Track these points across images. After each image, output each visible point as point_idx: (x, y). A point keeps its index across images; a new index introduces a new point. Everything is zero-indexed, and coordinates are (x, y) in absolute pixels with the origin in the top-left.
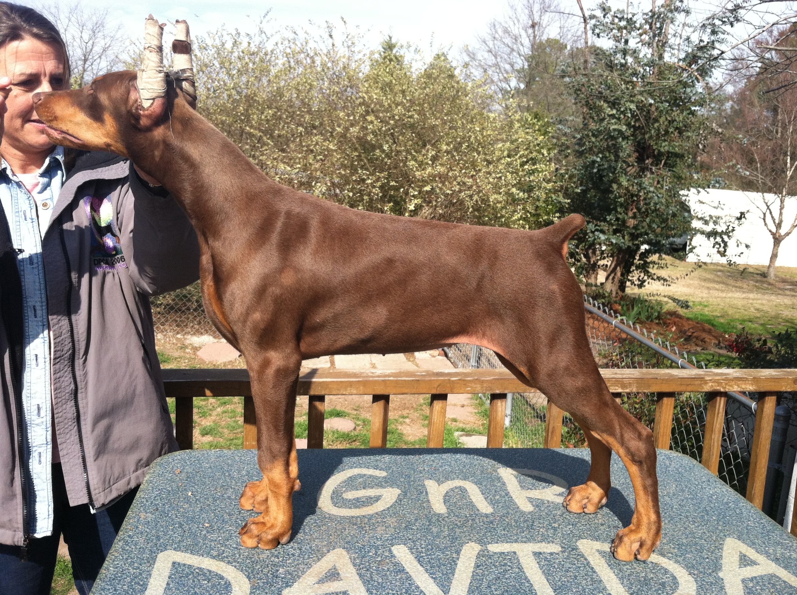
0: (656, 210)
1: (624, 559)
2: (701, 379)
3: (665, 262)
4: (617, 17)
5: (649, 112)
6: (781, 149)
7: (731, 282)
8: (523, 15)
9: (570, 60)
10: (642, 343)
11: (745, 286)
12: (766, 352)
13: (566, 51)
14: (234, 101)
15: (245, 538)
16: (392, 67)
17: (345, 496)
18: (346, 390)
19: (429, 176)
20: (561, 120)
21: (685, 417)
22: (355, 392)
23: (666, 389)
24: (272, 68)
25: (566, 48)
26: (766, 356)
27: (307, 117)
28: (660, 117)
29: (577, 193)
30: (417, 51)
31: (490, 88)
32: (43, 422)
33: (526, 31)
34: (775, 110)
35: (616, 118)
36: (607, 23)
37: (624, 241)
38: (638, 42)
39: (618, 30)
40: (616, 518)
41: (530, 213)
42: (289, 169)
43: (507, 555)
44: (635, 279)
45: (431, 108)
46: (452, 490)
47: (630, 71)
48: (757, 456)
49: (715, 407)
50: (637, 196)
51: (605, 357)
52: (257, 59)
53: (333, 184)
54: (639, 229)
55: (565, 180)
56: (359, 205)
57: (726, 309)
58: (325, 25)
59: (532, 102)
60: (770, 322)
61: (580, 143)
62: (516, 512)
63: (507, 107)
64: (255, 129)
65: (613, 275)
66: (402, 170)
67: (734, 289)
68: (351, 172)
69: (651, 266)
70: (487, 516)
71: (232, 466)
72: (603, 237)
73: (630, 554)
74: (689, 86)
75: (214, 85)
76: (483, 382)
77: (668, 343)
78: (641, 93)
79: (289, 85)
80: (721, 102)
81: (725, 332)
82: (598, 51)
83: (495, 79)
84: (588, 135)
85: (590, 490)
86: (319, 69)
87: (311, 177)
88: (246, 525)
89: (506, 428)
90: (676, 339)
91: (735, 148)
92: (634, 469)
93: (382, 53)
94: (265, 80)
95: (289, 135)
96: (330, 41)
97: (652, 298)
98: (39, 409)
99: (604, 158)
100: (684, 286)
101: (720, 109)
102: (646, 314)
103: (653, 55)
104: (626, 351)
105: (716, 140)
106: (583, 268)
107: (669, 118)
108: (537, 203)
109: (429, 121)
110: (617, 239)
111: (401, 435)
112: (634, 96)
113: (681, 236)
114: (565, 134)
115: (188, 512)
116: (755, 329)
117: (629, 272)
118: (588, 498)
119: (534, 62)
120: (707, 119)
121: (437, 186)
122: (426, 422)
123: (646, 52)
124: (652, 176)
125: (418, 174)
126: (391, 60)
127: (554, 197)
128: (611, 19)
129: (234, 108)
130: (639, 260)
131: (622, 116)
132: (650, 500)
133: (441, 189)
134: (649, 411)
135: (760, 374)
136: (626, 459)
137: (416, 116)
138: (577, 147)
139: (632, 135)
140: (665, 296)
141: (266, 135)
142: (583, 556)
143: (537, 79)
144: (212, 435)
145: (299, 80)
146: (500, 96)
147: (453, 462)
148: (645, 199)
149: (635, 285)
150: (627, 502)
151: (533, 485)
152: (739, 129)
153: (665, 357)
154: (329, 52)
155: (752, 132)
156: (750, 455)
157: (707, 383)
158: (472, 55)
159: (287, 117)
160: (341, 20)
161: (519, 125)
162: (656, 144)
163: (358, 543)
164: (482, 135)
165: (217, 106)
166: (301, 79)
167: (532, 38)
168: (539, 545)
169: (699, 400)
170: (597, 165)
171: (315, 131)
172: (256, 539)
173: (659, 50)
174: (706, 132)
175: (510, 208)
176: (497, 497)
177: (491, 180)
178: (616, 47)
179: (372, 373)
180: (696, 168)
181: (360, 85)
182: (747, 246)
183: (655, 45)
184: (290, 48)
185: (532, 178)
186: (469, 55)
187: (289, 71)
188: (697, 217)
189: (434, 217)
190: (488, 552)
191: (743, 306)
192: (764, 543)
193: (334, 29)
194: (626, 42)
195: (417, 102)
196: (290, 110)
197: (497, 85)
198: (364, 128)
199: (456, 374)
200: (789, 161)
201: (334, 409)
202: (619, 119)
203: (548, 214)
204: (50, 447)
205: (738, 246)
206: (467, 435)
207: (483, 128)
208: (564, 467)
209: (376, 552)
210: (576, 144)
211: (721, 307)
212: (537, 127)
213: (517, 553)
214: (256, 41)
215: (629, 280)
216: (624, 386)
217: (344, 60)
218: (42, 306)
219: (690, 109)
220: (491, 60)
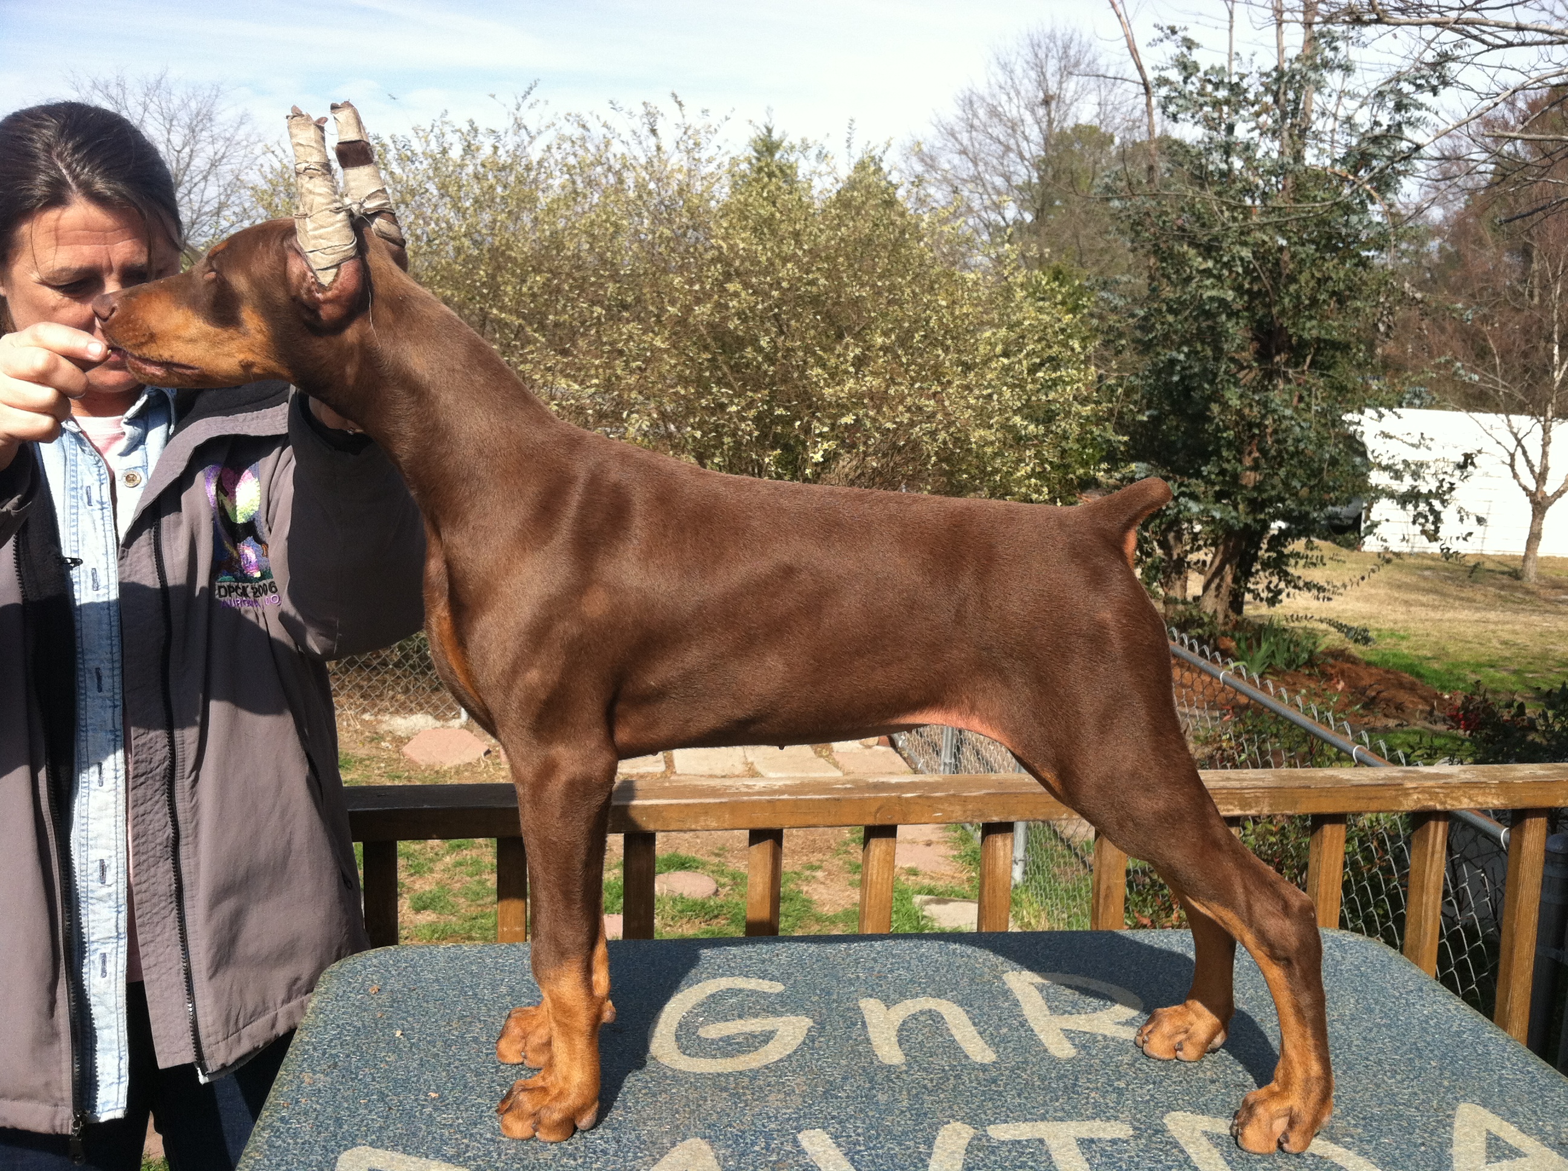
0: (1297, 453)
1: (1258, 1150)
2: (1396, 786)
3: (1319, 554)
4: (1210, 81)
5: (1277, 263)
6: (1540, 328)
7: (1452, 589)
8: (1026, 81)
9: (1119, 167)
10: (1278, 714)
11: (1479, 597)
12: (1523, 728)
13: (1112, 147)
14: (468, 259)
15: (509, 1119)
16: (772, 188)
17: (702, 1033)
18: (697, 822)
19: (851, 395)
20: (1105, 283)
21: (1369, 859)
22: (714, 824)
23: (1327, 807)
24: (540, 194)
25: (1112, 142)
26: (1525, 736)
27: (611, 287)
28: (1300, 272)
29: (1141, 422)
30: (821, 156)
31: (966, 222)
32: (110, 895)
33: (1033, 112)
34: (1526, 253)
35: (1214, 276)
36: (1191, 93)
37: (1238, 515)
38: (1253, 129)
39: (1214, 107)
40: (1239, 1068)
41: (1051, 463)
42: (577, 387)
43: (1027, 1146)
44: (1261, 587)
45: (851, 265)
46: (914, 1017)
47: (1239, 185)
48: (1512, 936)
49: (1427, 841)
50: (1259, 425)
51: (1206, 742)
52: (512, 179)
53: (663, 415)
54: (1266, 491)
55: (1118, 398)
56: (714, 455)
57: (1443, 642)
58: (641, 110)
59: (1048, 250)
60: (1532, 668)
61: (1145, 325)
62: (1042, 1059)
63: (999, 260)
64: (510, 312)
65: (1217, 581)
66: (797, 387)
67: (1457, 603)
68: (697, 392)
69: (1292, 561)
70: (984, 1068)
71: (478, 975)
72: (1195, 507)
73: (1270, 1140)
74: (1354, 212)
75: (428, 229)
76: (966, 800)
77: (1330, 715)
78: (1262, 227)
79: (574, 227)
80: (1420, 240)
81: (1443, 688)
82: (1175, 148)
83: (976, 204)
84: (1159, 311)
85: (1192, 1017)
86: (632, 194)
87: (621, 403)
88: (510, 1093)
89: (1016, 887)
90: (1346, 705)
91: (1450, 329)
92: (1276, 973)
93: (754, 161)
94: (526, 218)
95: (576, 323)
96: (652, 141)
97: (1296, 624)
98: (103, 868)
99: (1193, 353)
100: (1358, 599)
101: (1417, 252)
102: (1286, 655)
103: (1281, 153)
104: (1248, 732)
105: (1412, 313)
106: (1157, 569)
107: (1318, 275)
108: (1064, 444)
109: (848, 290)
110: (1223, 512)
111: (808, 903)
112: (1248, 233)
113: (1348, 502)
114: (1115, 310)
115: (396, 1068)
116: (1502, 680)
117: (1248, 574)
118: (1186, 1032)
119: (1050, 169)
120: (1393, 273)
121: (867, 415)
122: (857, 877)
123: (1269, 148)
124: (1288, 387)
125: (827, 391)
126: (770, 175)
127: (1096, 431)
128: (1198, 85)
129: (469, 274)
130: (1267, 551)
131: (1226, 272)
132: (1309, 1032)
133: (874, 420)
134: (1298, 847)
135: (1512, 774)
136: (1259, 954)
137: (822, 281)
138: (1138, 334)
139: (1247, 309)
140: (1321, 621)
141: (531, 324)
142: (1176, 1145)
143: (1057, 203)
144: (435, 909)
145: (593, 216)
146: (985, 237)
147: (914, 962)
148: (1275, 432)
149: (1261, 600)
150: (1262, 1035)
151: (1074, 1004)
152: (1456, 291)
153: (1325, 741)
154: (650, 162)
155: (1481, 295)
156: (1500, 931)
157: (1409, 794)
158: (928, 161)
159: (571, 287)
160: (672, 101)
161: (1024, 293)
162: (1294, 324)
163: (731, 1126)
164: (952, 314)
165: (434, 269)
166: (598, 216)
167: (1044, 125)
168: (1088, 1124)
169: (1395, 824)
170: (1178, 368)
171: (625, 314)
172: (530, 1122)
173: (1294, 143)
174: (1391, 299)
175: (1011, 455)
176: (1005, 1030)
177: (972, 401)
178: (1211, 139)
179: (748, 786)
180: (1374, 369)
181: (712, 224)
182: (1480, 520)
183: (1286, 134)
184: (575, 155)
185: (1052, 395)
186: (922, 160)
187: (575, 200)
188: (1379, 465)
189: (863, 474)
190: (988, 1141)
191: (1476, 637)
192: (1535, 1112)
193: (660, 120)
194: (1230, 129)
195: (823, 255)
196: (577, 275)
197: (979, 217)
198: (721, 307)
199: (913, 786)
200: (1556, 351)
201: (675, 855)
202: (1219, 278)
203: (1085, 464)
204: (124, 942)
205: (1461, 520)
206: (939, 902)
207: (954, 302)
208: (1134, 968)
209: (768, 1145)
210: (1136, 328)
211: (1433, 639)
212: (1059, 297)
213: (1047, 1141)
214: (510, 142)
215: (1249, 591)
216: (1244, 803)
217: (680, 177)
218: (113, 669)
219: (1358, 255)
220: (966, 169)
